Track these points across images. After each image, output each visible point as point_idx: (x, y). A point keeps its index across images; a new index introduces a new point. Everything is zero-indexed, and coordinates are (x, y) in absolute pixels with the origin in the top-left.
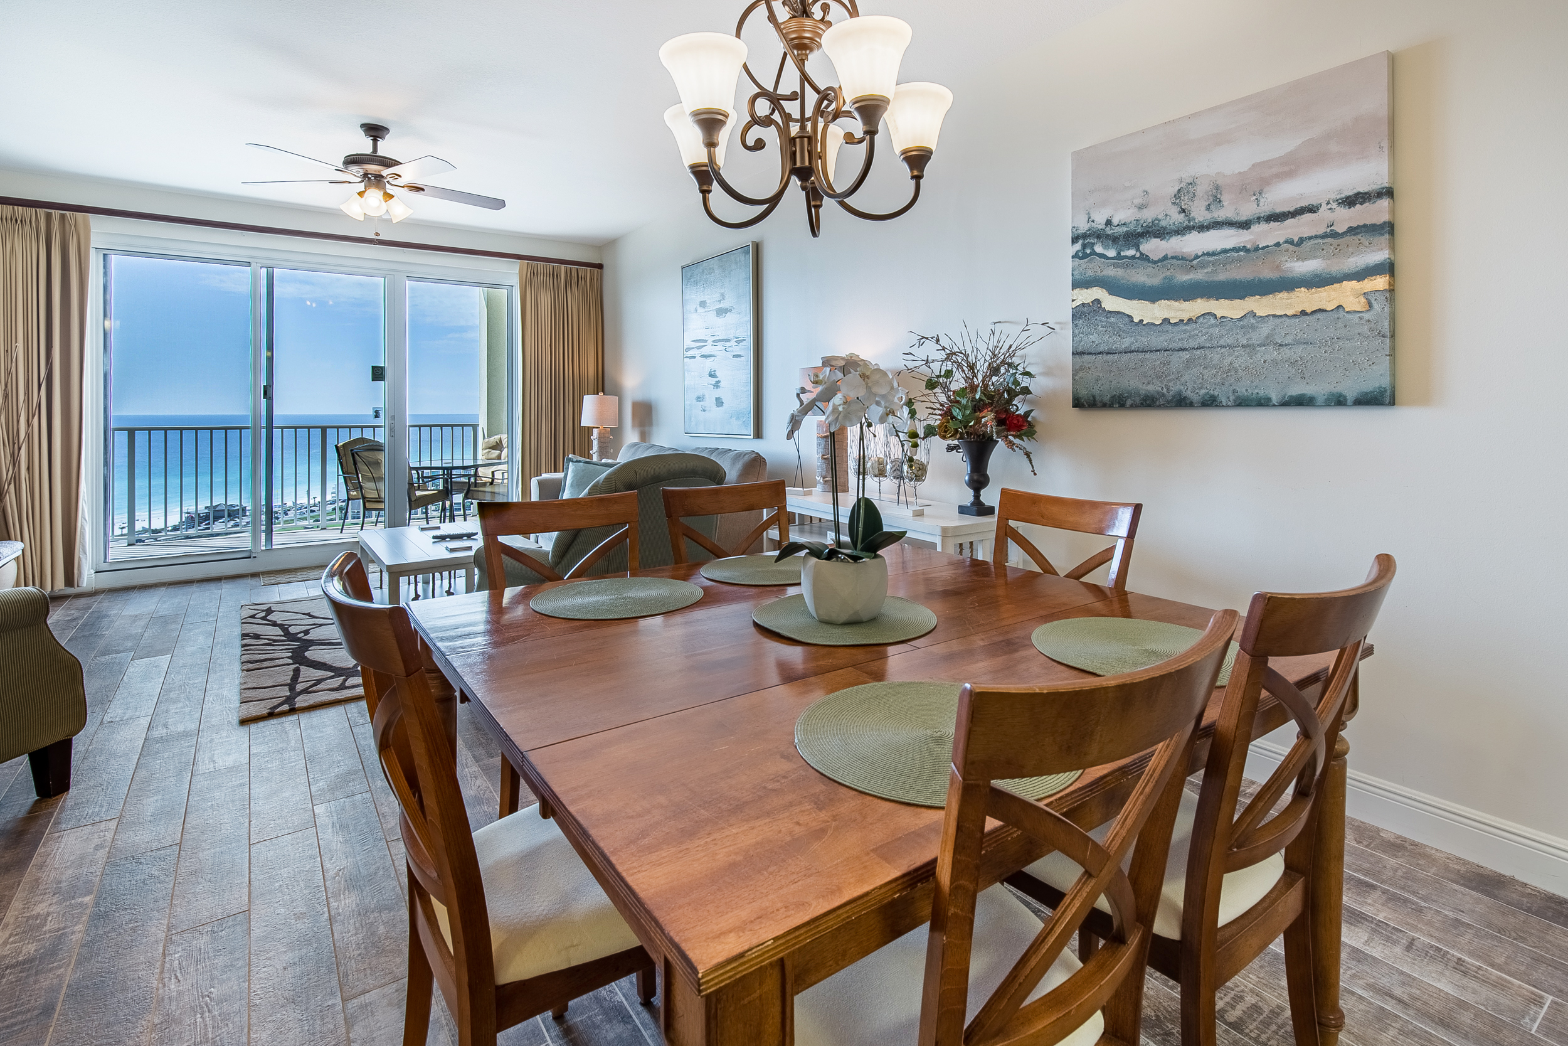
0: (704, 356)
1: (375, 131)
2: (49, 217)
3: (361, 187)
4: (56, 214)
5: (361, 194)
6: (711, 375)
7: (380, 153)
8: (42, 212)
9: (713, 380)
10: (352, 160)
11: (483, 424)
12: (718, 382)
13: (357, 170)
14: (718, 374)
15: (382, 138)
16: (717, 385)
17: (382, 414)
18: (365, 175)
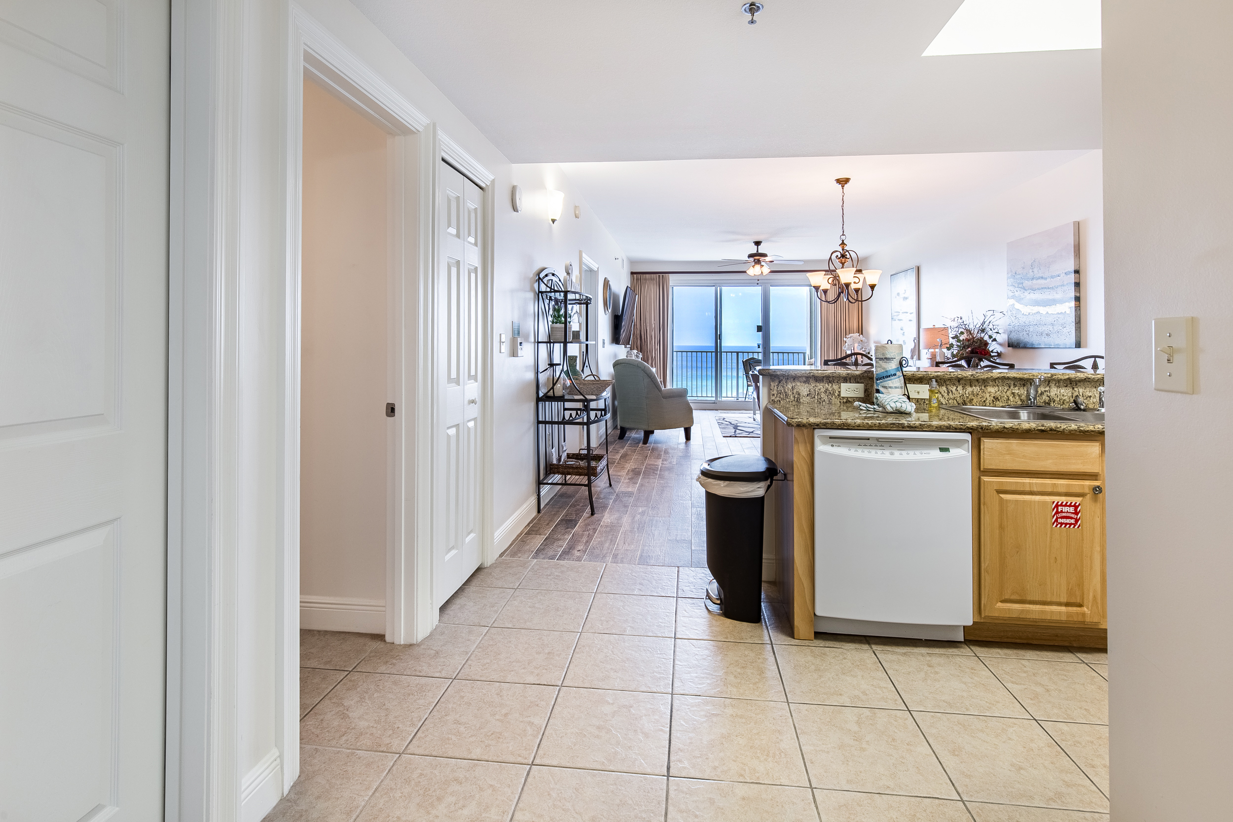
0: (899, 320)
1: (758, 243)
2: (659, 276)
3: (753, 263)
4: (661, 275)
5: (753, 266)
6: (901, 329)
7: (759, 252)
8: (658, 275)
9: (902, 332)
10: (750, 256)
11: (808, 352)
12: (904, 333)
13: (752, 259)
14: (904, 329)
15: (760, 245)
16: (903, 334)
17: (761, 346)
18: (754, 260)
